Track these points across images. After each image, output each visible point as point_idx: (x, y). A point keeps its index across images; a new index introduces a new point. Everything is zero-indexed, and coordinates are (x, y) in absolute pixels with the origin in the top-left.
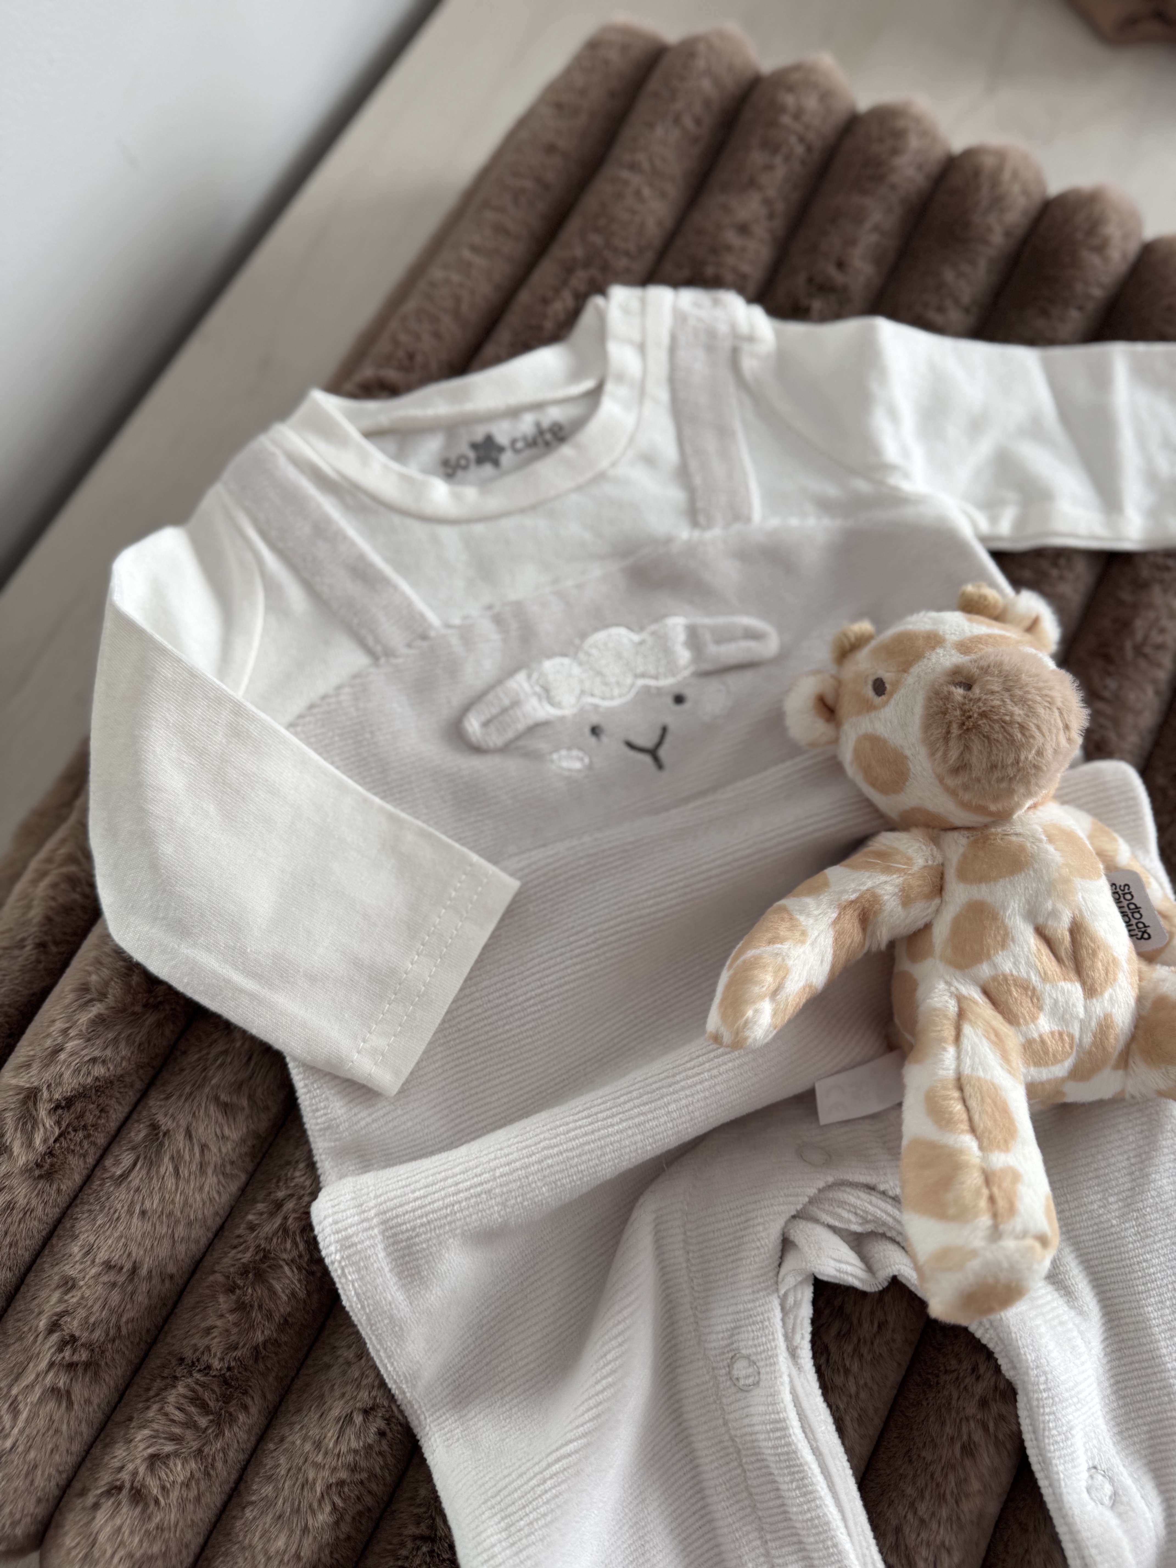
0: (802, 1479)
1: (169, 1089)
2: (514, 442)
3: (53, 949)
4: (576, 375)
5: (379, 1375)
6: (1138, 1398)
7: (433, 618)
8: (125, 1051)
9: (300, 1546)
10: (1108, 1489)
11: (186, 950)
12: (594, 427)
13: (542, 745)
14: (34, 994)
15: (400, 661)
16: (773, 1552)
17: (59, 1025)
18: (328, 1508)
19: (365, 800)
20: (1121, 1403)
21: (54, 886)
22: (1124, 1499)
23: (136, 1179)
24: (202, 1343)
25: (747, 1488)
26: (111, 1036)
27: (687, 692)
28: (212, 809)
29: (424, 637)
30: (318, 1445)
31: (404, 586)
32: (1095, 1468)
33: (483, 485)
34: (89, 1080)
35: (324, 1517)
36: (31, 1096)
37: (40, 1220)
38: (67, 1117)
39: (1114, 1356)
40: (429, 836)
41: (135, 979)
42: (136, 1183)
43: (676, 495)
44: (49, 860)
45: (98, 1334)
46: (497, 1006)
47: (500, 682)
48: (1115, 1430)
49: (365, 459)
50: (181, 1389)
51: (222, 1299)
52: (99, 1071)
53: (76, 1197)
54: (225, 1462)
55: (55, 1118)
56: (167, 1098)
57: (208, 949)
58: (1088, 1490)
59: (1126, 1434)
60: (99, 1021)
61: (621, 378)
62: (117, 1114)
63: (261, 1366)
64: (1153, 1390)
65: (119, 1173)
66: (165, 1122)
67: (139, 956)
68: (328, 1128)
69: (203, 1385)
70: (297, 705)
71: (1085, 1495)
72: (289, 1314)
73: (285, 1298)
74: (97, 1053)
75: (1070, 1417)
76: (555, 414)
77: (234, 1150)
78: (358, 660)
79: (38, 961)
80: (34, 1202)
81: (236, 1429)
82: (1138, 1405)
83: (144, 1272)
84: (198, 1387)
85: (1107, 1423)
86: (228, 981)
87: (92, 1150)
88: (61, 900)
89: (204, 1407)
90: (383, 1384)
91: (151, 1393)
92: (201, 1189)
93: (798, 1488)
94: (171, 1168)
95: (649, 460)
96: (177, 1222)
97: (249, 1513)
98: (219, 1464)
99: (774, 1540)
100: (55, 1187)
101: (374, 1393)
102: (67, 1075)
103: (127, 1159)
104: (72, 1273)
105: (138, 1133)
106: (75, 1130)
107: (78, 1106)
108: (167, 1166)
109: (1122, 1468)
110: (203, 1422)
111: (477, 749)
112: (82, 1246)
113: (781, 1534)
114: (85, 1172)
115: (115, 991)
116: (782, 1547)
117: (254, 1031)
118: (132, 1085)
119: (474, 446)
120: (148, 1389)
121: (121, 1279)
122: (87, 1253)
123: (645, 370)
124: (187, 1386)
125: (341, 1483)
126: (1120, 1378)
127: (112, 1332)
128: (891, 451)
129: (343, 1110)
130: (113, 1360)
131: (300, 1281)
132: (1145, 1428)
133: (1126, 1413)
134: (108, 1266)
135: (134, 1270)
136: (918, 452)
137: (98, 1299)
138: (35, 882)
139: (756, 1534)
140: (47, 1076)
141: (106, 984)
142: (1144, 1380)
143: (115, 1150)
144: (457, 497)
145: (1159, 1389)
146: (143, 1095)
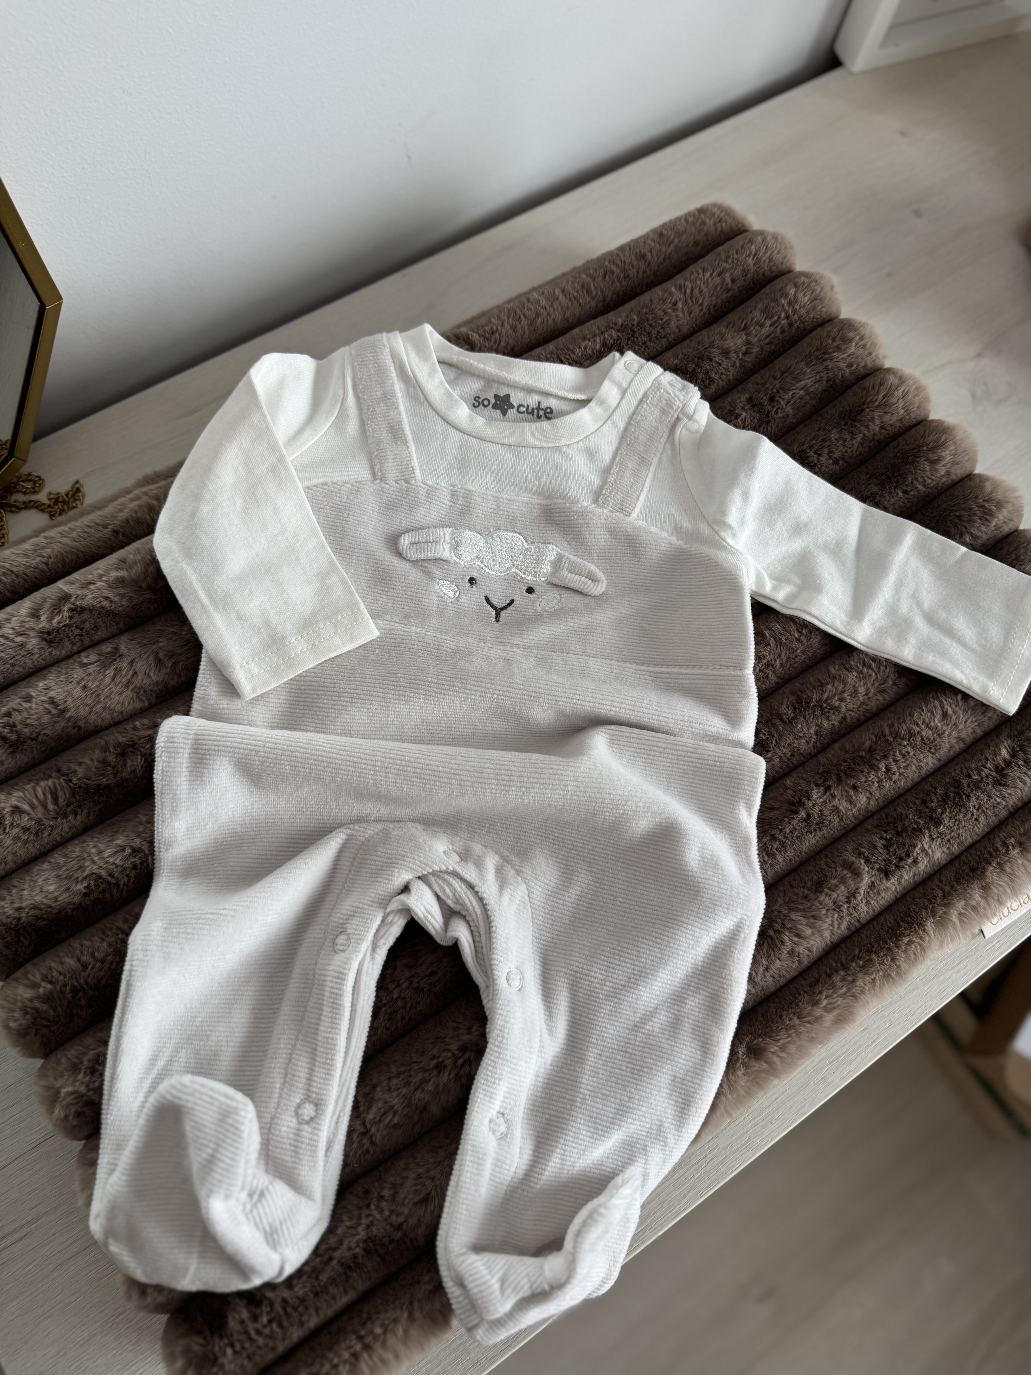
0: (336, 1014)
1: (136, 636)
2: (520, 406)
3: (121, 537)
4: (577, 389)
5: (152, 837)
6: (554, 1098)
7: (418, 473)
8: (124, 602)
9: (59, 895)
10: (503, 1129)
11: (184, 565)
12: (569, 419)
13: (437, 572)
14: (97, 554)
15: (386, 486)
16: (298, 1046)
17: (100, 572)
18: (85, 884)
19: (323, 546)
20: (543, 1095)
21: (140, 506)
22: (508, 1140)
23: (92, 669)
24: (74, 767)
25: (306, 1007)
26: (123, 591)
27: (536, 588)
28: (239, 503)
29: (407, 482)
30: (100, 852)
31: (413, 449)
32: (503, 1114)
33: (490, 419)
34: (98, 605)
35: (81, 887)
36: (65, 597)
37: (33, 662)
38: (76, 619)
39: (556, 1068)
40: (346, 583)
41: (151, 569)
42: (91, 671)
43: (595, 480)
44: (145, 494)
45: (26, 731)
46: (327, 687)
47: (435, 527)
48: (531, 1107)
49: (432, 373)
50: (50, 782)
51: (97, 752)
52: (106, 604)
53: (57, 663)
54: (49, 835)
55: (70, 614)
56: (132, 640)
57: (195, 571)
58: (491, 1121)
59: (535, 1113)
60: (121, 581)
61: (602, 402)
62: (102, 633)
63: (96, 798)
64: (565, 1098)
65: (85, 661)
66: (123, 649)
67: (160, 557)
68: (202, 698)
69: (62, 788)
70: (317, 479)
71: (486, 1121)
72: (126, 780)
73: (129, 770)
74: (110, 596)
75: (504, 1073)
76: (553, 403)
77: (150, 685)
78: (366, 475)
79: (110, 539)
80: (36, 651)
81: (65, 821)
82: (552, 1102)
83: (68, 715)
84: (58, 787)
85: (527, 1099)
86: (195, 592)
87: (79, 644)
88: (139, 514)
89: (55, 800)
90: (151, 843)
91: (34, 778)
92: (121, 694)
93: (332, 1018)
94: (112, 674)
95: (591, 454)
96: (99, 702)
97: (45, 866)
98: (46, 834)
99: (302, 1041)
100: (50, 650)
101: (144, 843)
102: (89, 597)
103: (93, 657)
104: (33, 694)
105: (107, 648)
106: (77, 627)
107: (85, 616)
108: (111, 672)
109: (519, 1126)
110: (51, 806)
111: (400, 555)
112: (45, 685)
113: (308, 1039)
114: (69, 653)
115: (138, 569)
116: (304, 1046)
117: (194, 625)
118: (118, 623)
119: (496, 397)
120: (33, 776)
121: (54, 712)
122: (46, 689)
123: (618, 405)
124: (54, 783)
125: (100, 877)
126: (551, 1082)
127: (34, 735)
128: (733, 517)
129: (215, 694)
130: (26, 750)
131: (142, 766)
132: (547, 1116)
133: (542, 1103)
134: (52, 701)
135: (64, 711)
136: (751, 526)
137: (38, 713)
138: (132, 500)
139: (296, 1032)
140: (79, 592)
141: (135, 563)
142: (564, 1090)
143: (90, 651)
144: (471, 419)
145: (569, 1100)
146: (121, 633)
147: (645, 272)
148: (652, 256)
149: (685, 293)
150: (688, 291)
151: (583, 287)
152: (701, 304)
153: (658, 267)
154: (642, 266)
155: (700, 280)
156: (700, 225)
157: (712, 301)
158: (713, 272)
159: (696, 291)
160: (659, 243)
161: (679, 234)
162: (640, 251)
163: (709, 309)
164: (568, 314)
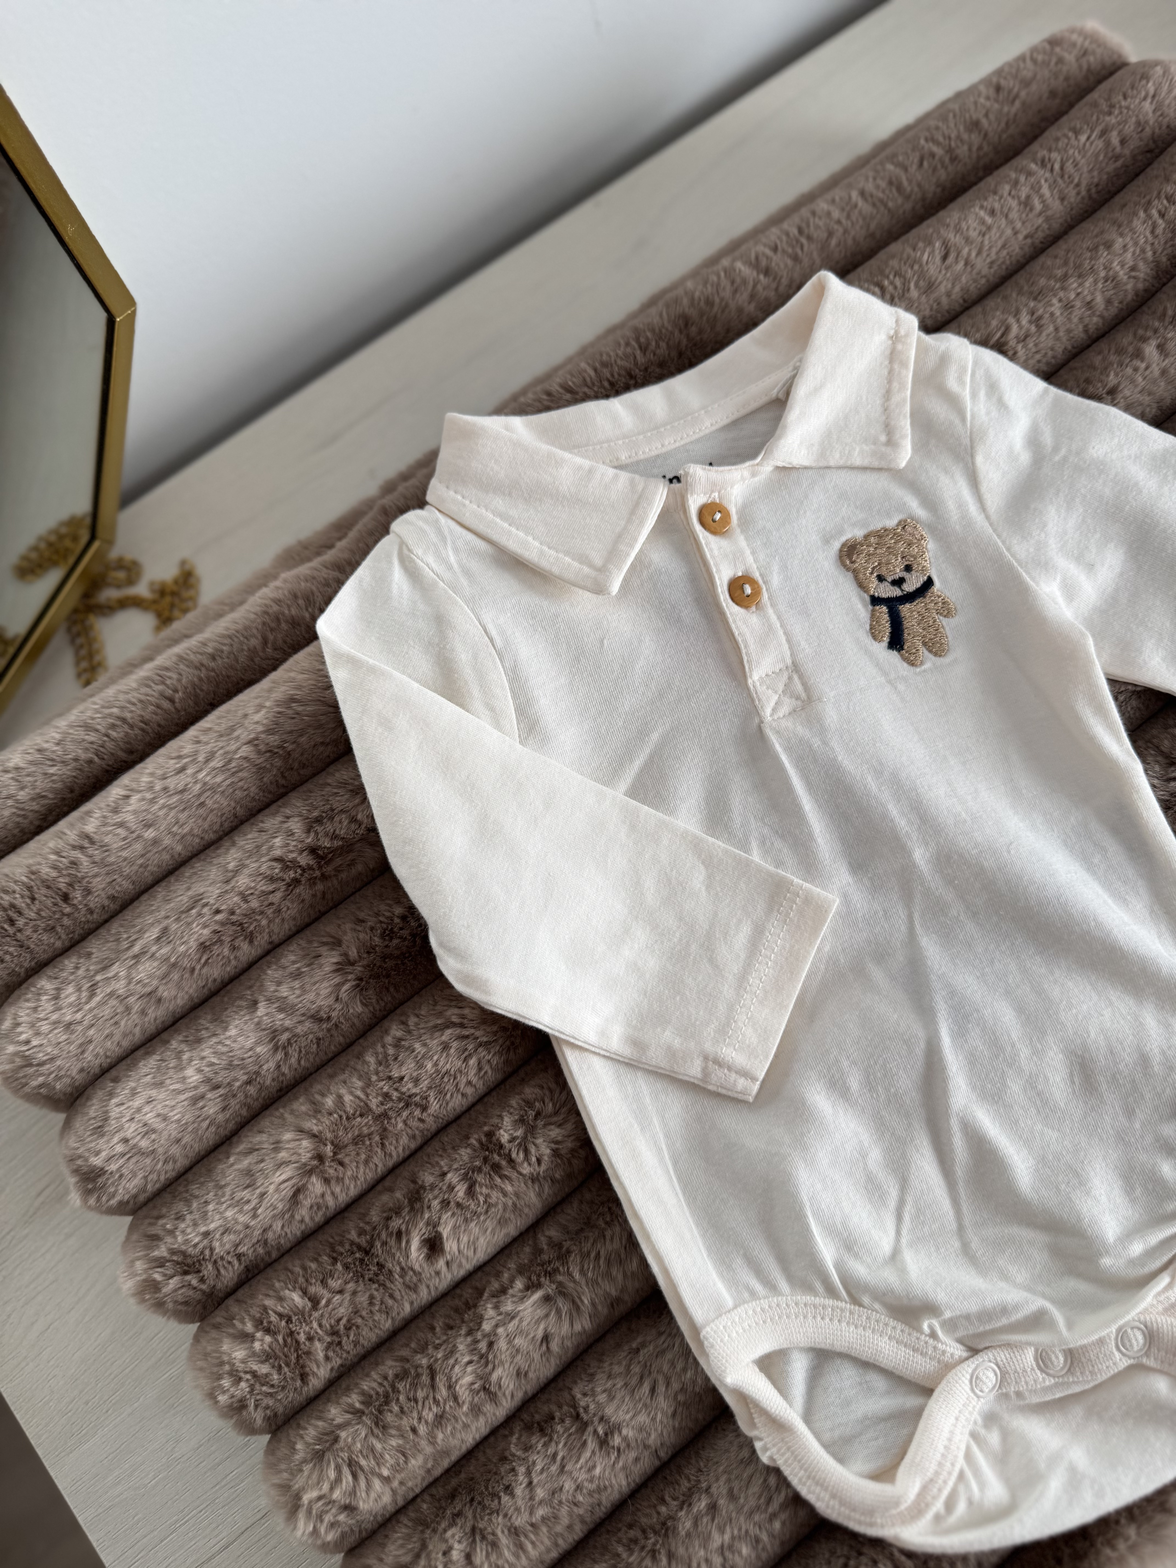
147: (980, 148)
148: (990, 123)
149: (1052, 170)
150: (1057, 167)
151: (890, 183)
152: (1078, 185)
153: (1000, 137)
154: (976, 139)
155: (1072, 147)
156: (1057, 64)
157: (1093, 177)
158: (1092, 131)
159: (1069, 166)
160: (996, 101)
161: (1026, 83)
162: (971, 117)
163: (1089, 191)
164: (873, 226)
